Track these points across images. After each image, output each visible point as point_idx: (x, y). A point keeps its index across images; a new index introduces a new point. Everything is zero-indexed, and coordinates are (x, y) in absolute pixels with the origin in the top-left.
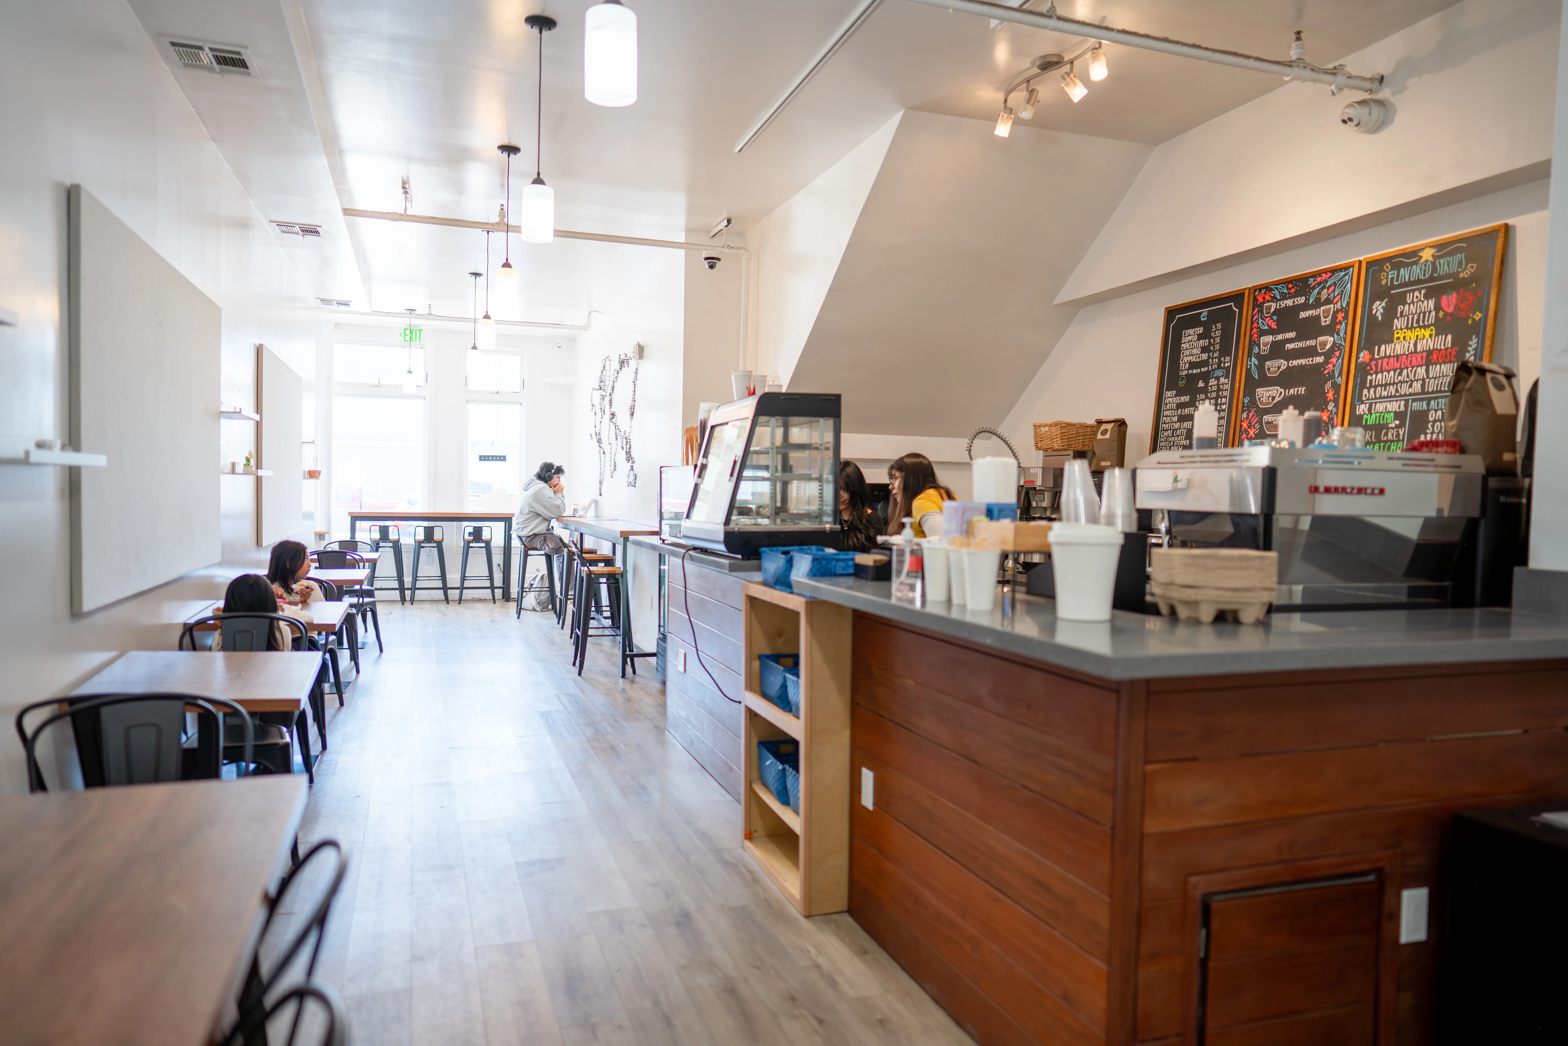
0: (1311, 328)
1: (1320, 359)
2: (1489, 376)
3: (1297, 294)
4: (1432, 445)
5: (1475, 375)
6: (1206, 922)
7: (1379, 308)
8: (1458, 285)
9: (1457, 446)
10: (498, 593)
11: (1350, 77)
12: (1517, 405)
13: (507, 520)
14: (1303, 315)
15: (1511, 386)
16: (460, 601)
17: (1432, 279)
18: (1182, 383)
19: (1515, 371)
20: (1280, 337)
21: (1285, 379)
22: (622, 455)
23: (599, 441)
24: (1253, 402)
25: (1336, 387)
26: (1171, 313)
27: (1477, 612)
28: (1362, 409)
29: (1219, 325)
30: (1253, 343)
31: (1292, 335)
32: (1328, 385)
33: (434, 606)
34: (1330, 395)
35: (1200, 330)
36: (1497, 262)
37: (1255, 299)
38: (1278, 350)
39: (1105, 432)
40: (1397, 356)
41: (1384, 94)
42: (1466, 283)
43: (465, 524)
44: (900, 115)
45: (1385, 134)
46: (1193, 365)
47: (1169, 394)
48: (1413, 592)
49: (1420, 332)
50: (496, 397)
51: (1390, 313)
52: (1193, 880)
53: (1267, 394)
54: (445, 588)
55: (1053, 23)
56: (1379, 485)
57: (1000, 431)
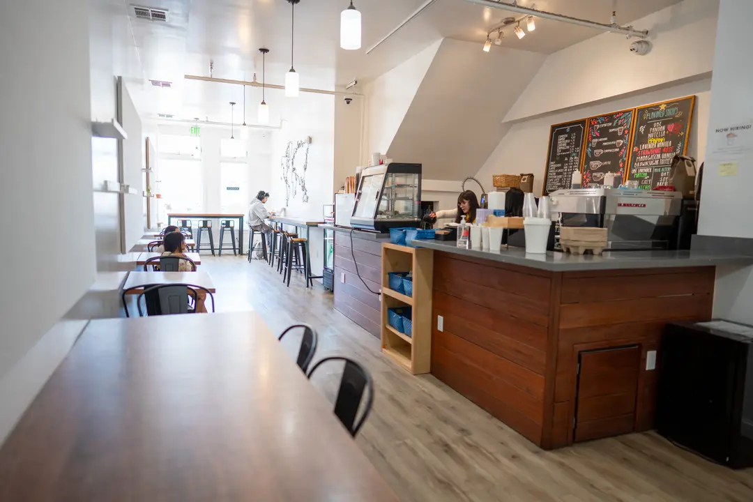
0: (614, 136)
1: (617, 150)
2: (685, 161)
3: (609, 122)
4: (663, 188)
5: (680, 161)
6: (579, 361)
7: (642, 129)
8: (674, 120)
9: (673, 188)
10: (237, 251)
11: (634, 31)
12: (696, 173)
13: (241, 217)
14: (610, 131)
15: (694, 165)
16: (220, 254)
17: (664, 117)
18: (558, 158)
19: (695, 159)
20: (601, 140)
21: (602, 158)
22: (299, 188)
23: (286, 181)
24: (588, 166)
25: (624, 162)
26: (553, 128)
27: (678, 251)
28: (634, 171)
29: (575, 134)
30: (589, 142)
31: (606, 139)
32: (621, 160)
33: (208, 257)
34: (621, 165)
35: (566, 136)
36: (691, 112)
37: (590, 123)
38: (599, 146)
39: (524, 180)
40: (649, 150)
41: (648, 39)
42: (678, 119)
43: (221, 219)
44: (442, 40)
45: (648, 55)
46: (563, 151)
47: (552, 163)
48: (654, 244)
49: (659, 140)
50: (234, 160)
51: (647, 131)
52: (575, 346)
53: (595, 164)
54: (212, 249)
55: (515, 8)
56: (644, 203)
57: (475, 177)
